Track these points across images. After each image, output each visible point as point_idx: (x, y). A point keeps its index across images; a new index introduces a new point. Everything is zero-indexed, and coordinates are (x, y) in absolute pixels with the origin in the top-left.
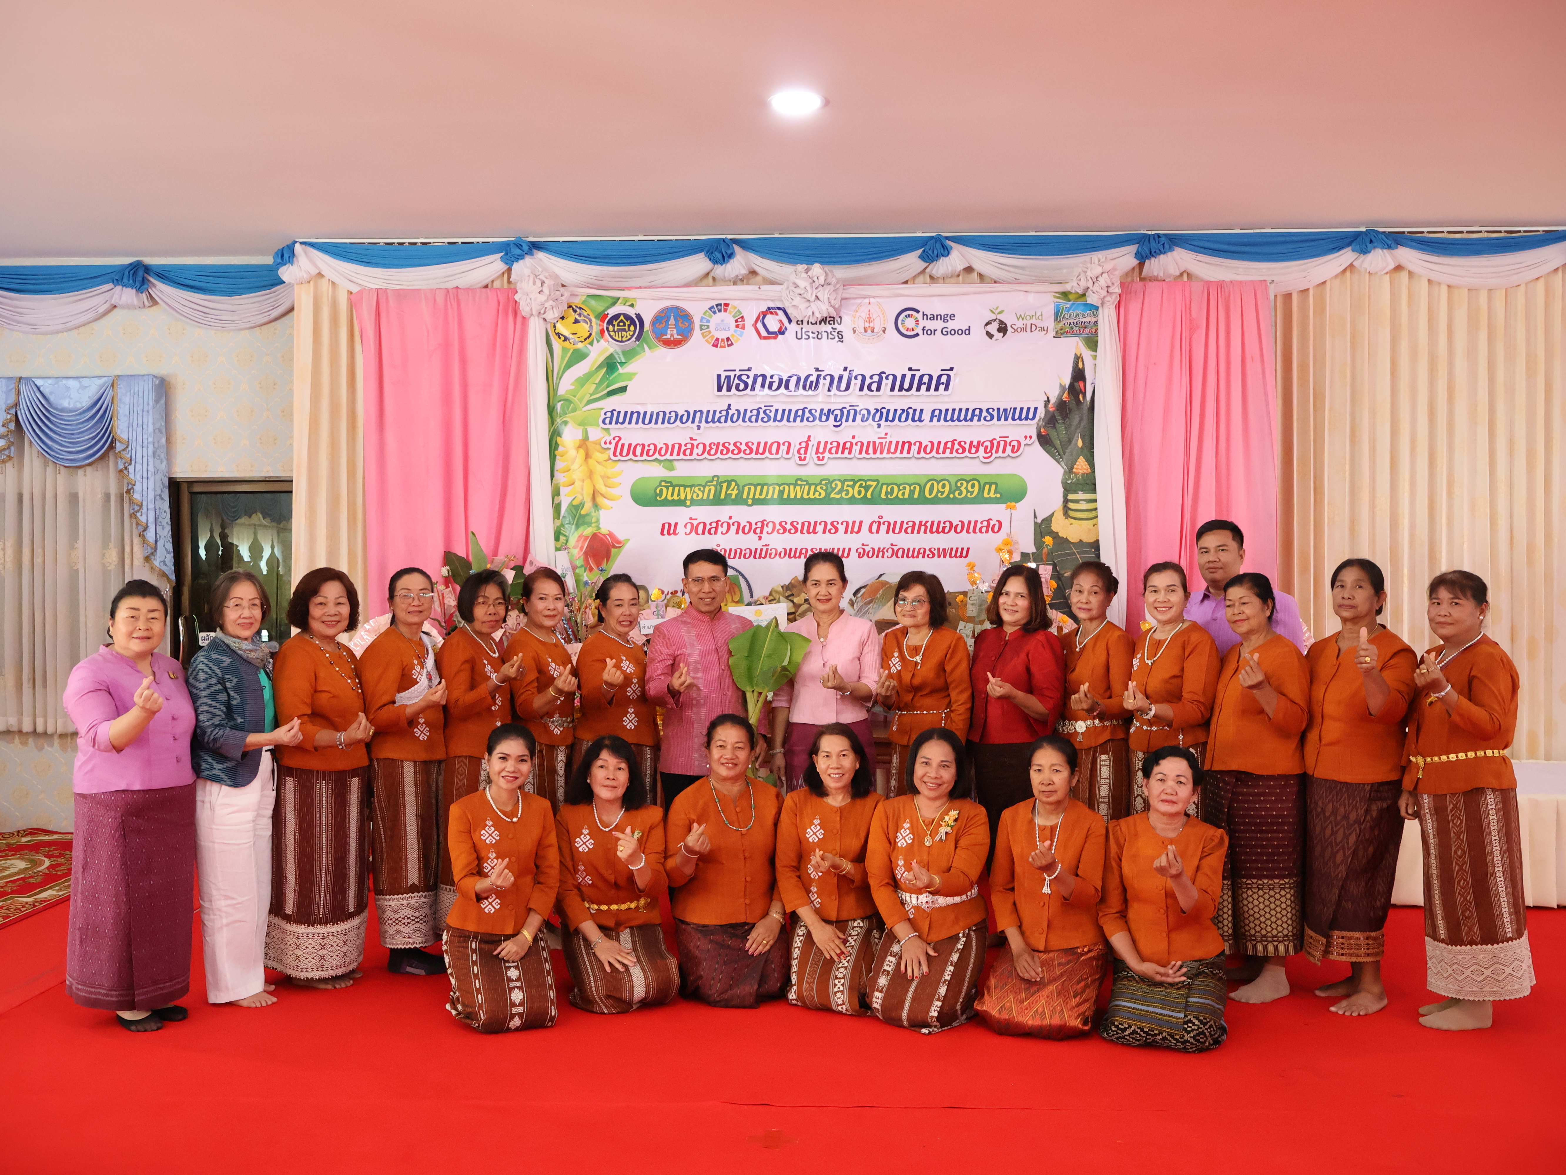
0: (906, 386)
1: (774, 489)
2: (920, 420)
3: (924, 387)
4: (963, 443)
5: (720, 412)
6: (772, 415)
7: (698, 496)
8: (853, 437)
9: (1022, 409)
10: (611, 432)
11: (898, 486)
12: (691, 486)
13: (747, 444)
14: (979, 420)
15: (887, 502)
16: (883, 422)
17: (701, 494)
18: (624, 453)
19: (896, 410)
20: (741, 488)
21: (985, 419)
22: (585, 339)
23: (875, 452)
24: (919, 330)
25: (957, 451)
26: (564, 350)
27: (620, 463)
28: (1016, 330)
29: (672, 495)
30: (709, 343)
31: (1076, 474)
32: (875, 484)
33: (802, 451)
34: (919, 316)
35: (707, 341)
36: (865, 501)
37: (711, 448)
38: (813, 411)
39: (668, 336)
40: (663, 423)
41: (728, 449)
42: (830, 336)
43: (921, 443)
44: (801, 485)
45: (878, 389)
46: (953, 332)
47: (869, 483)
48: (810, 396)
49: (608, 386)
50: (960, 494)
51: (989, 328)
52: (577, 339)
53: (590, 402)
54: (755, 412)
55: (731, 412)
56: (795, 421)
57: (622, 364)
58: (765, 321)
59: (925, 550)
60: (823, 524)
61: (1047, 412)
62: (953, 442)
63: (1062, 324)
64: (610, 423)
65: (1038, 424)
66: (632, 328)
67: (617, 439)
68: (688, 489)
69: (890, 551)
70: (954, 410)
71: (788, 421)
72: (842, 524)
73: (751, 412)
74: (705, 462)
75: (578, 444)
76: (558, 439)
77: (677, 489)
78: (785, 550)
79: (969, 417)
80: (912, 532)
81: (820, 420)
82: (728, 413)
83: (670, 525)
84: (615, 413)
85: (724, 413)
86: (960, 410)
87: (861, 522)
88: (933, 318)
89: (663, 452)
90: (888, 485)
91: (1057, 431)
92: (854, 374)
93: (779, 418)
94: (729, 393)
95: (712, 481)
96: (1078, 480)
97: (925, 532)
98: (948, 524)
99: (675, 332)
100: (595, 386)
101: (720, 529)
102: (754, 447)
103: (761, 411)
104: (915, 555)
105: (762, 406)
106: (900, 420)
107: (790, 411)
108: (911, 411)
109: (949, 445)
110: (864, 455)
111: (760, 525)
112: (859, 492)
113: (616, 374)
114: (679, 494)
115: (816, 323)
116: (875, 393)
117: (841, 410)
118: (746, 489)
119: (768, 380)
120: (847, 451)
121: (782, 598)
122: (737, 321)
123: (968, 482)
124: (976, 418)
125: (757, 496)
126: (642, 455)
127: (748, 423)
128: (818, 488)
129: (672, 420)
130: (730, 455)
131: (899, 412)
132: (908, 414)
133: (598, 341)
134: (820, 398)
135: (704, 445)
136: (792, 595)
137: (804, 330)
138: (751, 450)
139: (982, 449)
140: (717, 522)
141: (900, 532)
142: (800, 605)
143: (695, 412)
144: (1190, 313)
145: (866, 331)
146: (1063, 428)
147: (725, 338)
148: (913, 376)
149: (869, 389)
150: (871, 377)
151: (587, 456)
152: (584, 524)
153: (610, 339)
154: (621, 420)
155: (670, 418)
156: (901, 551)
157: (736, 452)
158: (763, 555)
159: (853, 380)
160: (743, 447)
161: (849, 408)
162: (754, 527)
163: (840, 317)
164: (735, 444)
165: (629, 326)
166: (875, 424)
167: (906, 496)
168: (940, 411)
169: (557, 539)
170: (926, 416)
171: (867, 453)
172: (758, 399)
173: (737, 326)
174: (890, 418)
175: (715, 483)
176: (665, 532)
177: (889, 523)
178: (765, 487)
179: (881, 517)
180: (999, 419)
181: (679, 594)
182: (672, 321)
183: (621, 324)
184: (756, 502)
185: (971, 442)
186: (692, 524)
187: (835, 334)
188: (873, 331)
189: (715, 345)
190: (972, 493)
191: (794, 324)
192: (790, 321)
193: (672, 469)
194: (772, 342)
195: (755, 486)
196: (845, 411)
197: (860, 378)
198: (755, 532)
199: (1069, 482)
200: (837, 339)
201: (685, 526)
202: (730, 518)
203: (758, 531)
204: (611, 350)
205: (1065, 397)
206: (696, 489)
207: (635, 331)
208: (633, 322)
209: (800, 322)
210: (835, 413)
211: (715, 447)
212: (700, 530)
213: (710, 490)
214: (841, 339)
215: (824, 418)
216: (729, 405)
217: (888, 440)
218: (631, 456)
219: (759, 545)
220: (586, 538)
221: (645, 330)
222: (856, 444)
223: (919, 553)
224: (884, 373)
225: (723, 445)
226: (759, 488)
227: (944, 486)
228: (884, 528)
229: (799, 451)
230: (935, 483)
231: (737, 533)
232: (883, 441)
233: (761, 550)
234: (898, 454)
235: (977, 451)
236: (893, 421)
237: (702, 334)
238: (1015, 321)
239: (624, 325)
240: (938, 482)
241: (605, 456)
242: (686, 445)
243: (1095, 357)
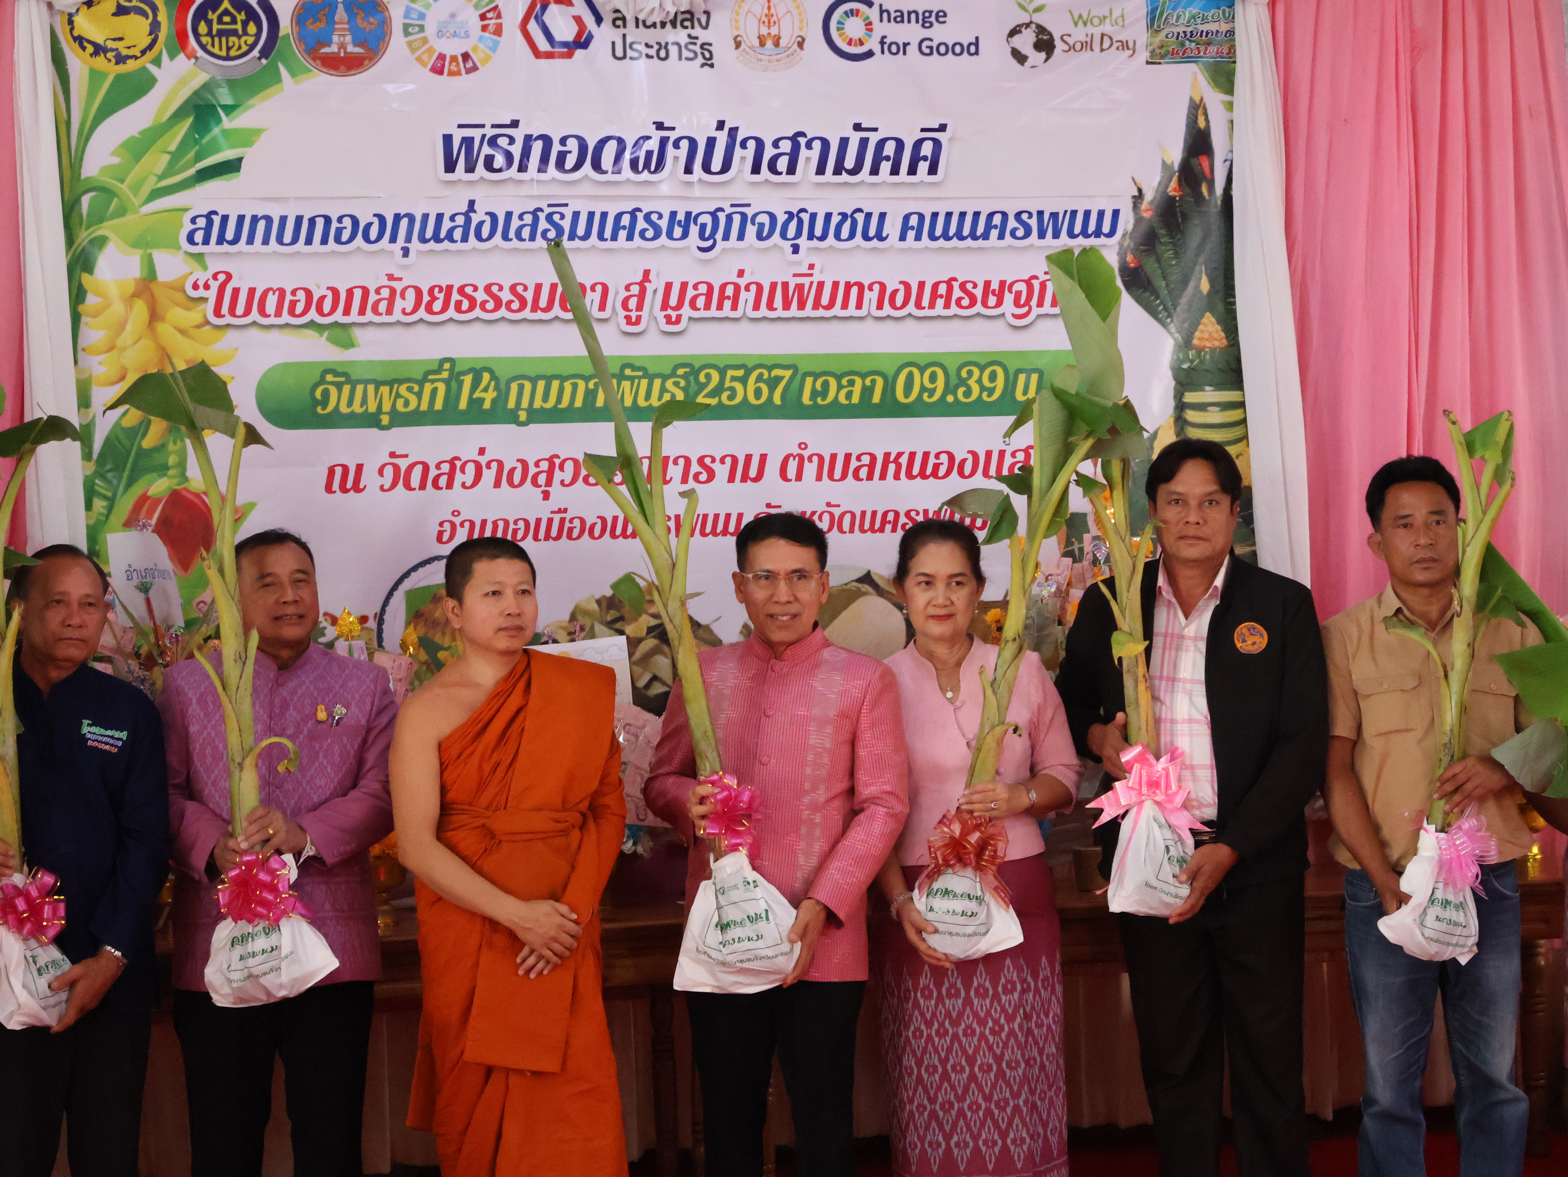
0: (849, 163)
1: (575, 387)
2: (880, 237)
3: (886, 166)
4: (969, 286)
5: (452, 218)
6: (566, 224)
7: (407, 403)
8: (741, 273)
9: (1087, 214)
10: (208, 261)
11: (839, 378)
12: (390, 383)
13: (513, 289)
14: (1001, 237)
15: (815, 412)
16: (803, 241)
17: (413, 401)
18: (240, 310)
19: (828, 216)
20: (503, 386)
21: (1013, 234)
22: (143, 52)
23: (787, 306)
24: (873, 44)
25: (959, 301)
26: (95, 76)
27: (231, 334)
28: (1072, 48)
29: (350, 403)
30: (424, 65)
31: (1200, 350)
32: (788, 374)
33: (633, 303)
34: (873, 13)
35: (419, 59)
36: (765, 411)
37: (434, 299)
38: (654, 217)
39: (334, 48)
40: (324, 241)
41: (472, 301)
42: (686, 54)
43: (883, 286)
44: (631, 379)
45: (791, 170)
46: (942, 49)
47: (776, 372)
48: (646, 183)
49: (198, 158)
50: (968, 394)
51: (1018, 42)
52: (125, 52)
53: (156, 194)
54: (528, 219)
55: (475, 219)
56: (614, 238)
57: (229, 109)
58: (546, 18)
59: (897, 514)
60: (681, 461)
61: (1138, 220)
62: (949, 283)
63: (1162, 35)
64: (206, 241)
65: (1121, 244)
66: (252, 28)
67: (222, 277)
68: (385, 390)
69: (826, 517)
70: (949, 215)
71: (601, 237)
72: (722, 461)
73: (521, 217)
74: (421, 328)
75: (131, 289)
76: (85, 278)
77: (360, 388)
78: (603, 520)
79: (980, 230)
80: (870, 477)
81: (670, 236)
82: (468, 220)
83: (345, 469)
84: (217, 220)
85: (460, 220)
86: (963, 215)
87: (763, 458)
88: (900, 17)
89: (327, 306)
90: (816, 376)
91: (1159, 261)
92: (740, 138)
93: (581, 231)
94: (470, 177)
95: (439, 370)
96: (1202, 362)
97: (897, 477)
98: (944, 458)
99: (349, 38)
100: (167, 157)
101: (459, 478)
102: (529, 296)
103: (542, 216)
104: (877, 525)
105: (544, 205)
106: (837, 236)
107: (604, 215)
108: (860, 218)
109: (942, 289)
110: (763, 311)
111: (544, 465)
112: (758, 393)
113: (216, 131)
114: (364, 401)
115: (654, 25)
116: (785, 178)
117: (714, 215)
118: (514, 387)
119: (556, 148)
120: (728, 304)
121: (598, 628)
122: (483, 17)
123: (982, 369)
124: (994, 233)
125: (538, 403)
126: (278, 313)
127: (515, 243)
128: (669, 384)
129: (345, 236)
130: (477, 312)
131: (836, 219)
132: (854, 223)
133: (172, 57)
134: (665, 189)
135: (419, 292)
136: (621, 619)
137: (629, 40)
138: (523, 302)
139: (1009, 298)
140: (452, 462)
141: (844, 476)
142: (640, 640)
143: (397, 218)
144: (1411, 16)
145: (762, 44)
146: (1169, 254)
147: (458, 52)
148: (864, 142)
149: (773, 168)
150: (776, 144)
151: (154, 316)
152: (148, 471)
153: (200, 53)
154: (230, 235)
155: (339, 231)
156: (847, 519)
157: (490, 305)
158: (554, 533)
159: (738, 152)
160: (506, 296)
161: (729, 210)
162: (532, 470)
163: (707, 13)
164: (488, 289)
165: (245, 24)
166: (787, 245)
167: (855, 399)
168: (921, 217)
169: (89, 506)
170: (892, 228)
171: (770, 306)
172: (536, 191)
173: (484, 28)
174: (818, 232)
175: (445, 375)
176: (336, 486)
177: (821, 458)
178: (555, 384)
179: (803, 446)
180: (1042, 235)
181: (372, 624)
182: (341, 14)
183: (227, 19)
184: (536, 416)
185: (987, 284)
186: (396, 468)
187: (697, 48)
188: (777, 44)
189: (438, 70)
190: (991, 391)
191: (606, 25)
192: (599, 20)
193: (348, 344)
194: (558, 62)
195: (534, 381)
196: (722, 216)
197: (751, 144)
198: (535, 483)
199: (1185, 366)
200: (700, 60)
201: (381, 472)
202: (482, 451)
203: (542, 480)
204: (203, 78)
205: (1173, 188)
206: (403, 391)
207: (258, 35)
208: (252, 15)
209: (619, 20)
210: (702, 219)
211: (441, 296)
212: (415, 480)
213: (434, 392)
214: (709, 63)
215: (678, 232)
216: (472, 203)
217: (816, 279)
218: (255, 315)
219: (542, 510)
220: (157, 501)
221: (282, 33)
222: (747, 288)
223: (884, 521)
224: (802, 134)
225: (461, 290)
226: (541, 384)
227: (933, 378)
228: (810, 469)
229: (625, 305)
230: (916, 373)
231: (497, 484)
232: (806, 281)
233: (550, 521)
234: (837, 310)
235: (999, 303)
236: (823, 238)
237: (409, 44)
238: (1069, 28)
239: (234, 21)
240: (922, 370)
241: (194, 316)
242: (378, 291)
243: (1230, 106)
